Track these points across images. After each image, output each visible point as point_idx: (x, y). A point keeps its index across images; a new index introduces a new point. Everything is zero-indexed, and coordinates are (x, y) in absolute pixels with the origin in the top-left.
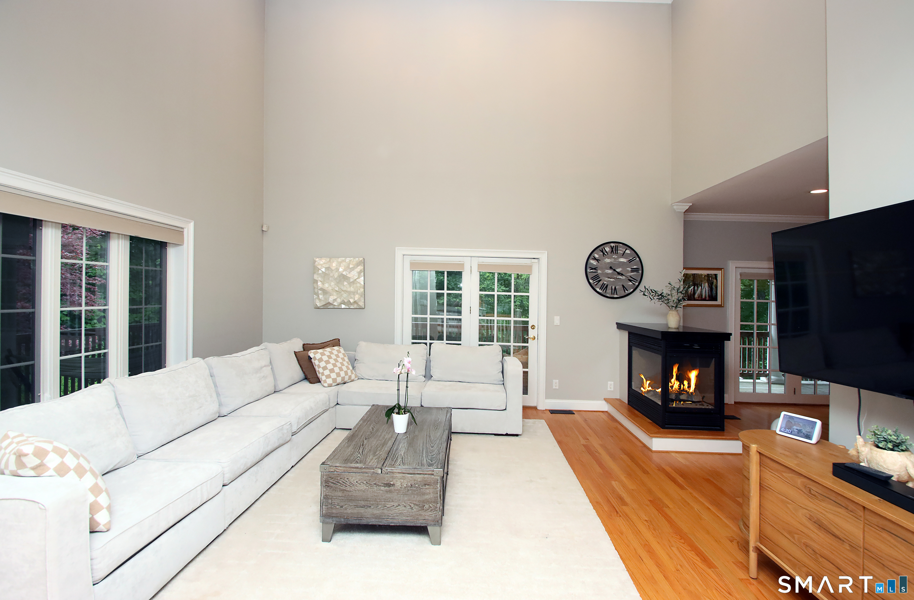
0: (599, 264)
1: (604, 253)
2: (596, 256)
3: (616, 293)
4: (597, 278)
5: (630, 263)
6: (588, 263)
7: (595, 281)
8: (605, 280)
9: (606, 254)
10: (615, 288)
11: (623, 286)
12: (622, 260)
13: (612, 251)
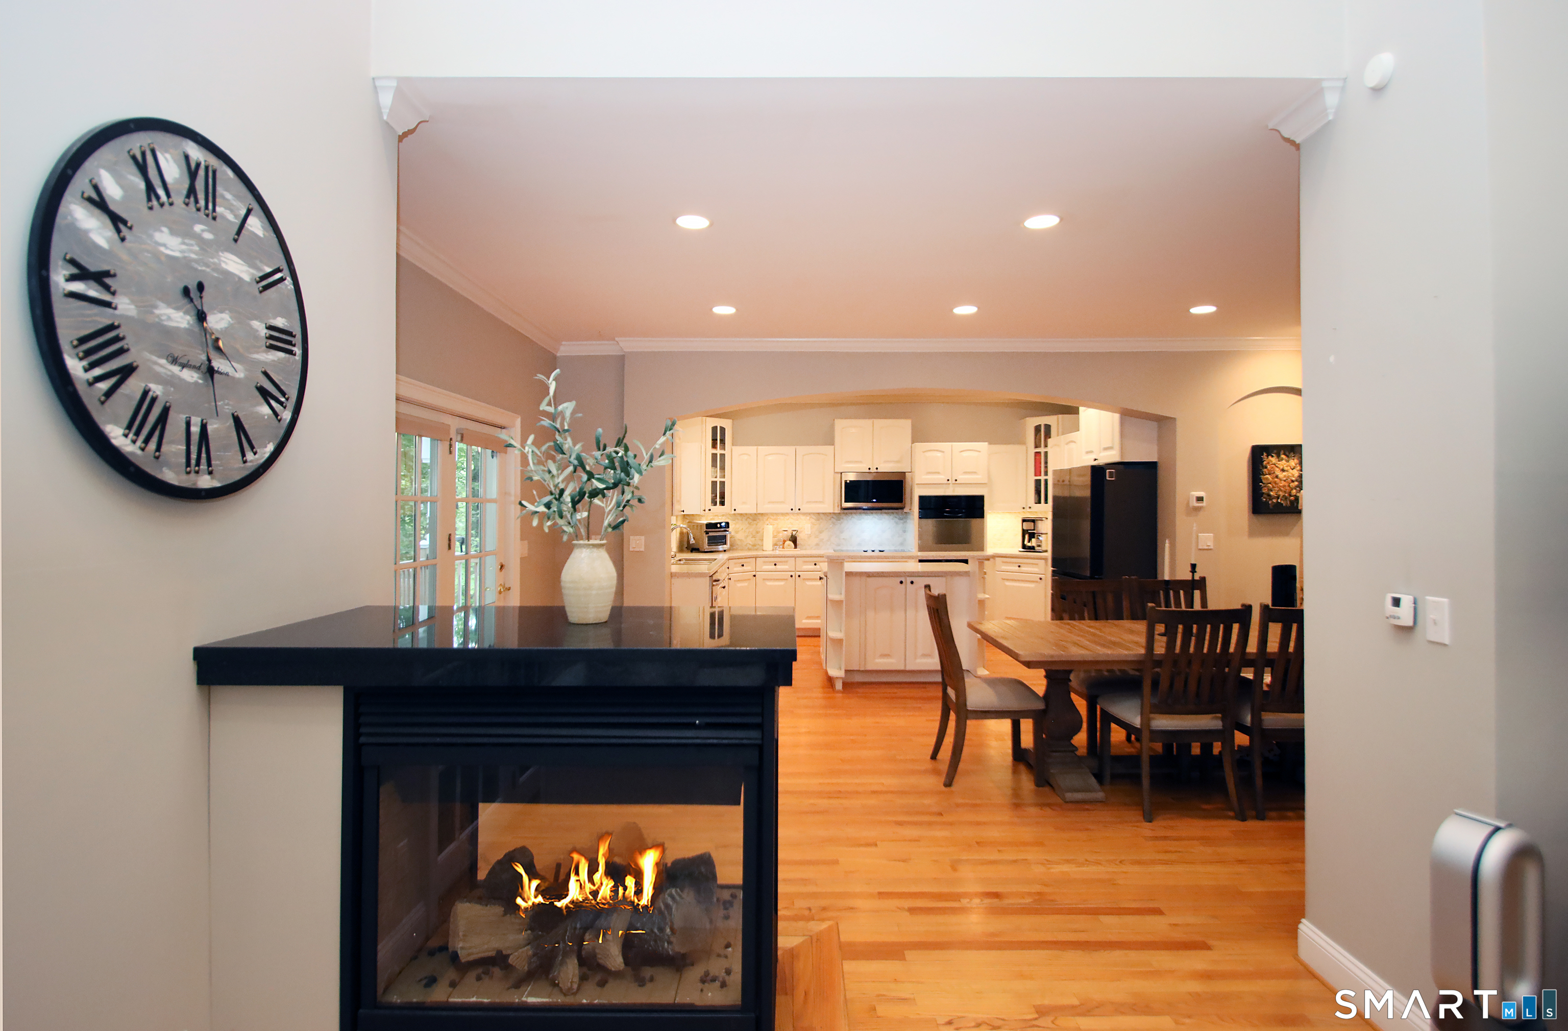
0: (121, 252)
1: (150, 188)
2: (108, 185)
3: (209, 464)
4: (109, 350)
5: (264, 295)
6: (60, 222)
7: (97, 372)
8: (154, 374)
9: (161, 192)
10: (204, 427)
11: (235, 421)
13: (192, 192)
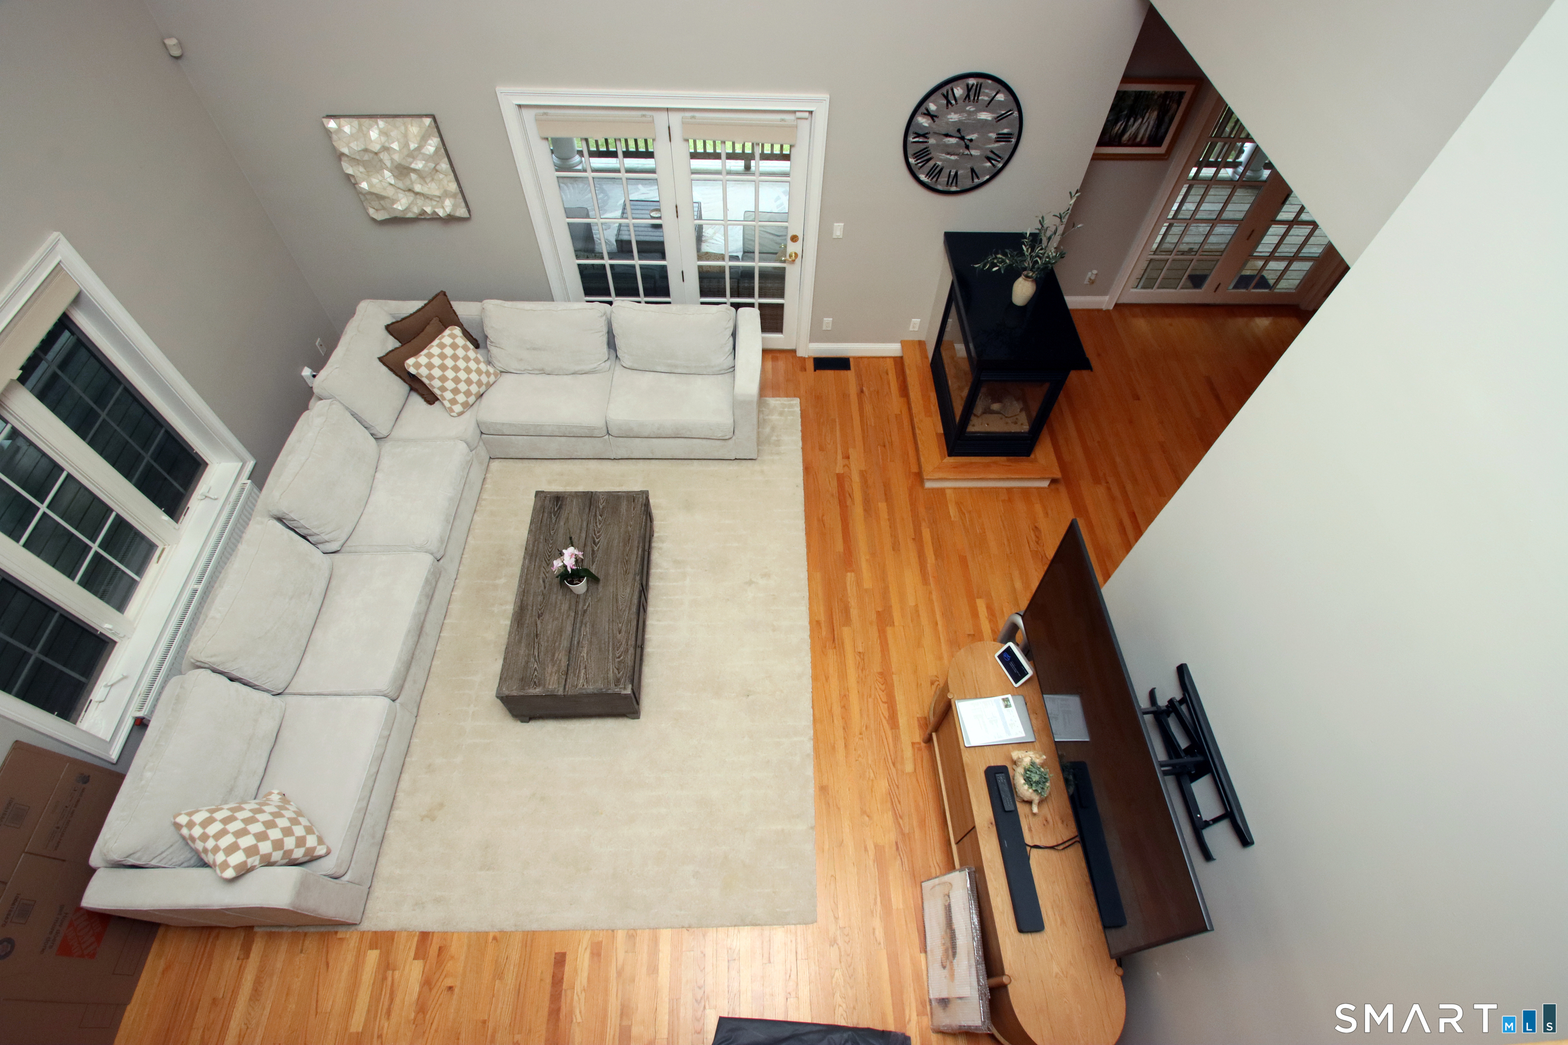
0: (934, 126)
1: (949, 102)
2: (932, 107)
3: (956, 184)
4: (924, 155)
5: (999, 123)
6: (913, 123)
7: (919, 161)
8: (940, 159)
9: (953, 102)
10: (956, 173)
11: (973, 170)
12: (985, 116)
13: (968, 96)
